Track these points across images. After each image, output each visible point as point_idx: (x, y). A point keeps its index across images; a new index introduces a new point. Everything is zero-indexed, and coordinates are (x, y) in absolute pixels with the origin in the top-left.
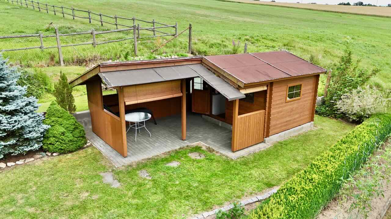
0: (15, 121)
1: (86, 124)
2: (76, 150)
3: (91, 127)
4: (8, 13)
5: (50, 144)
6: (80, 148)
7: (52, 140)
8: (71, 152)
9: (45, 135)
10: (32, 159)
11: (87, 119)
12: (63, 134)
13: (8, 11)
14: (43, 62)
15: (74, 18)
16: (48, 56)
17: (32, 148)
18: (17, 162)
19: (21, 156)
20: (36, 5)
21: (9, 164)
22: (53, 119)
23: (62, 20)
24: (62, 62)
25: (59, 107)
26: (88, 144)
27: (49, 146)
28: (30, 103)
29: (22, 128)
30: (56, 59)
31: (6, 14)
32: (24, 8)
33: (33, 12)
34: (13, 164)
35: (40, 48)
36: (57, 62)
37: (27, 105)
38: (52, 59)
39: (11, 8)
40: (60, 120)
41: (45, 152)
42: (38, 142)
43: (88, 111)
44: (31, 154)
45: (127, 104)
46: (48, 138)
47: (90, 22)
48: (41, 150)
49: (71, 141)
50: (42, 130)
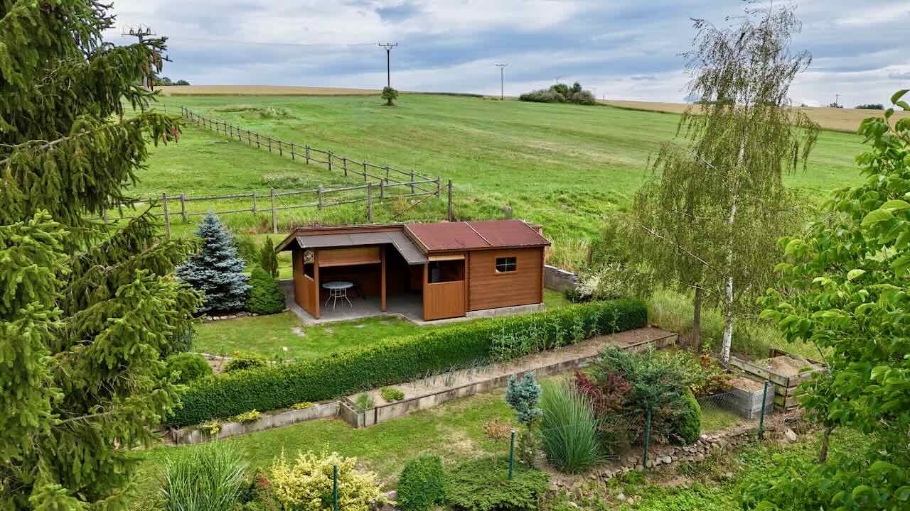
0: (225, 277)
1: (288, 292)
2: (274, 313)
3: (293, 296)
4: (211, 153)
5: (251, 304)
6: (279, 312)
7: (253, 299)
8: (268, 313)
9: (247, 295)
10: (235, 316)
11: (290, 287)
12: (263, 295)
13: (211, 149)
14: (254, 229)
15: (307, 162)
16: (260, 222)
17: (236, 305)
18: (222, 317)
19: (224, 312)
20: (253, 138)
21: (215, 318)
22: (256, 280)
23: (289, 167)
24: (275, 230)
25: (263, 270)
26: (286, 310)
27: (250, 305)
28: (238, 263)
29: (230, 284)
30: (269, 225)
31: (209, 155)
32: (235, 141)
33: (248, 150)
34: (218, 318)
35: (253, 211)
36: (270, 229)
37: (235, 264)
38: (264, 224)
39: (217, 143)
40: (263, 282)
41: (246, 312)
42: (241, 301)
43: (292, 279)
44: (233, 311)
45: (320, 266)
46: (250, 297)
47: (330, 169)
48: (243, 309)
49: (270, 302)
50: (245, 289)
